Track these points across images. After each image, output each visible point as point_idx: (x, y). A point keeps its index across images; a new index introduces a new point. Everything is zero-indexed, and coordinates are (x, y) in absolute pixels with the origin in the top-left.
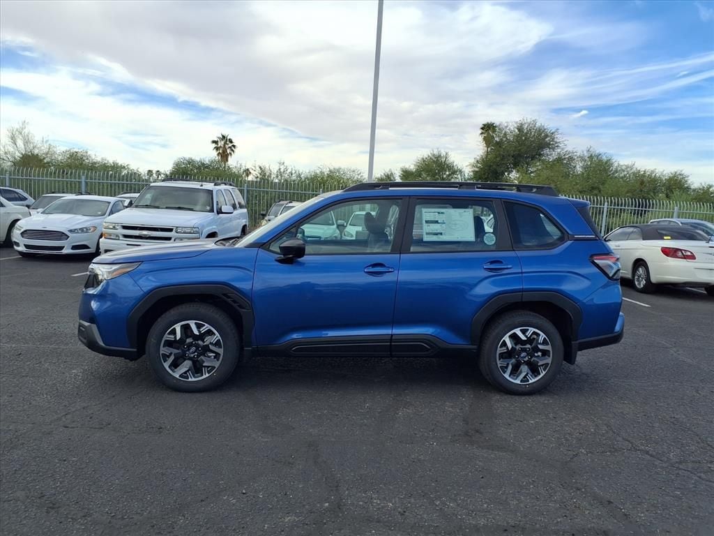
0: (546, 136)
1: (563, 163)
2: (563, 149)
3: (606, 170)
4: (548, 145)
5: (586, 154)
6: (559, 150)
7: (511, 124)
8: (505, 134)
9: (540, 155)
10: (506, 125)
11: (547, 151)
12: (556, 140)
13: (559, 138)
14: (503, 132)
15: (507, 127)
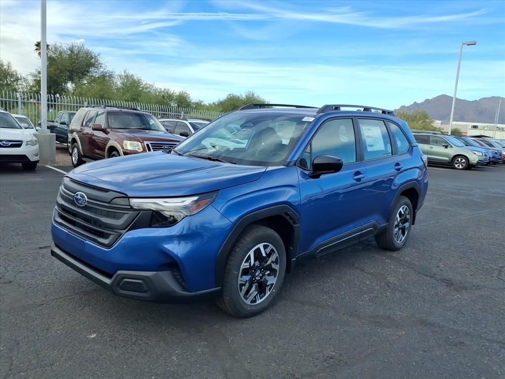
0: (92, 58)
1: (105, 79)
2: (105, 69)
3: (138, 87)
4: (93, 65)
5: (123, 74)
6: (102, 70)
7: (64, 46)
8: (61, 53)
9: (88, 72)
10: (60, 45)
11: (92, 69)
12: (99, 62)
13: (101, 60)
14: (58, 51)
15: (60, 47)
